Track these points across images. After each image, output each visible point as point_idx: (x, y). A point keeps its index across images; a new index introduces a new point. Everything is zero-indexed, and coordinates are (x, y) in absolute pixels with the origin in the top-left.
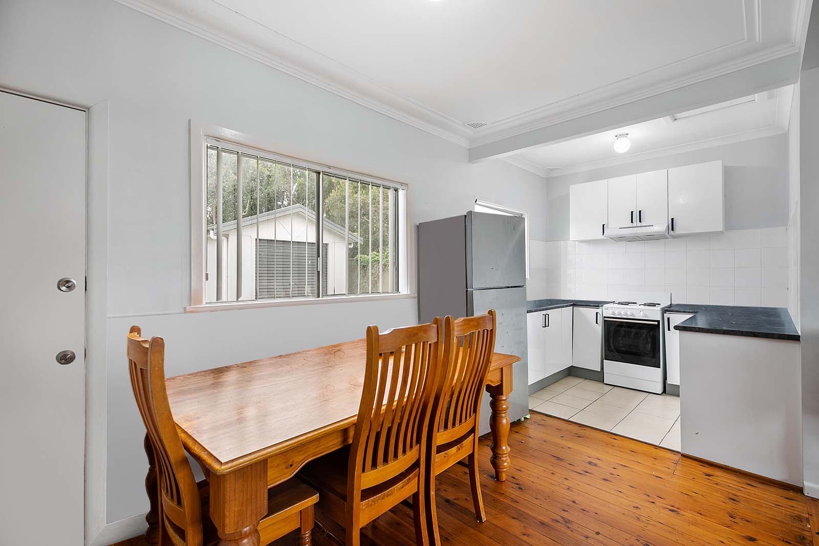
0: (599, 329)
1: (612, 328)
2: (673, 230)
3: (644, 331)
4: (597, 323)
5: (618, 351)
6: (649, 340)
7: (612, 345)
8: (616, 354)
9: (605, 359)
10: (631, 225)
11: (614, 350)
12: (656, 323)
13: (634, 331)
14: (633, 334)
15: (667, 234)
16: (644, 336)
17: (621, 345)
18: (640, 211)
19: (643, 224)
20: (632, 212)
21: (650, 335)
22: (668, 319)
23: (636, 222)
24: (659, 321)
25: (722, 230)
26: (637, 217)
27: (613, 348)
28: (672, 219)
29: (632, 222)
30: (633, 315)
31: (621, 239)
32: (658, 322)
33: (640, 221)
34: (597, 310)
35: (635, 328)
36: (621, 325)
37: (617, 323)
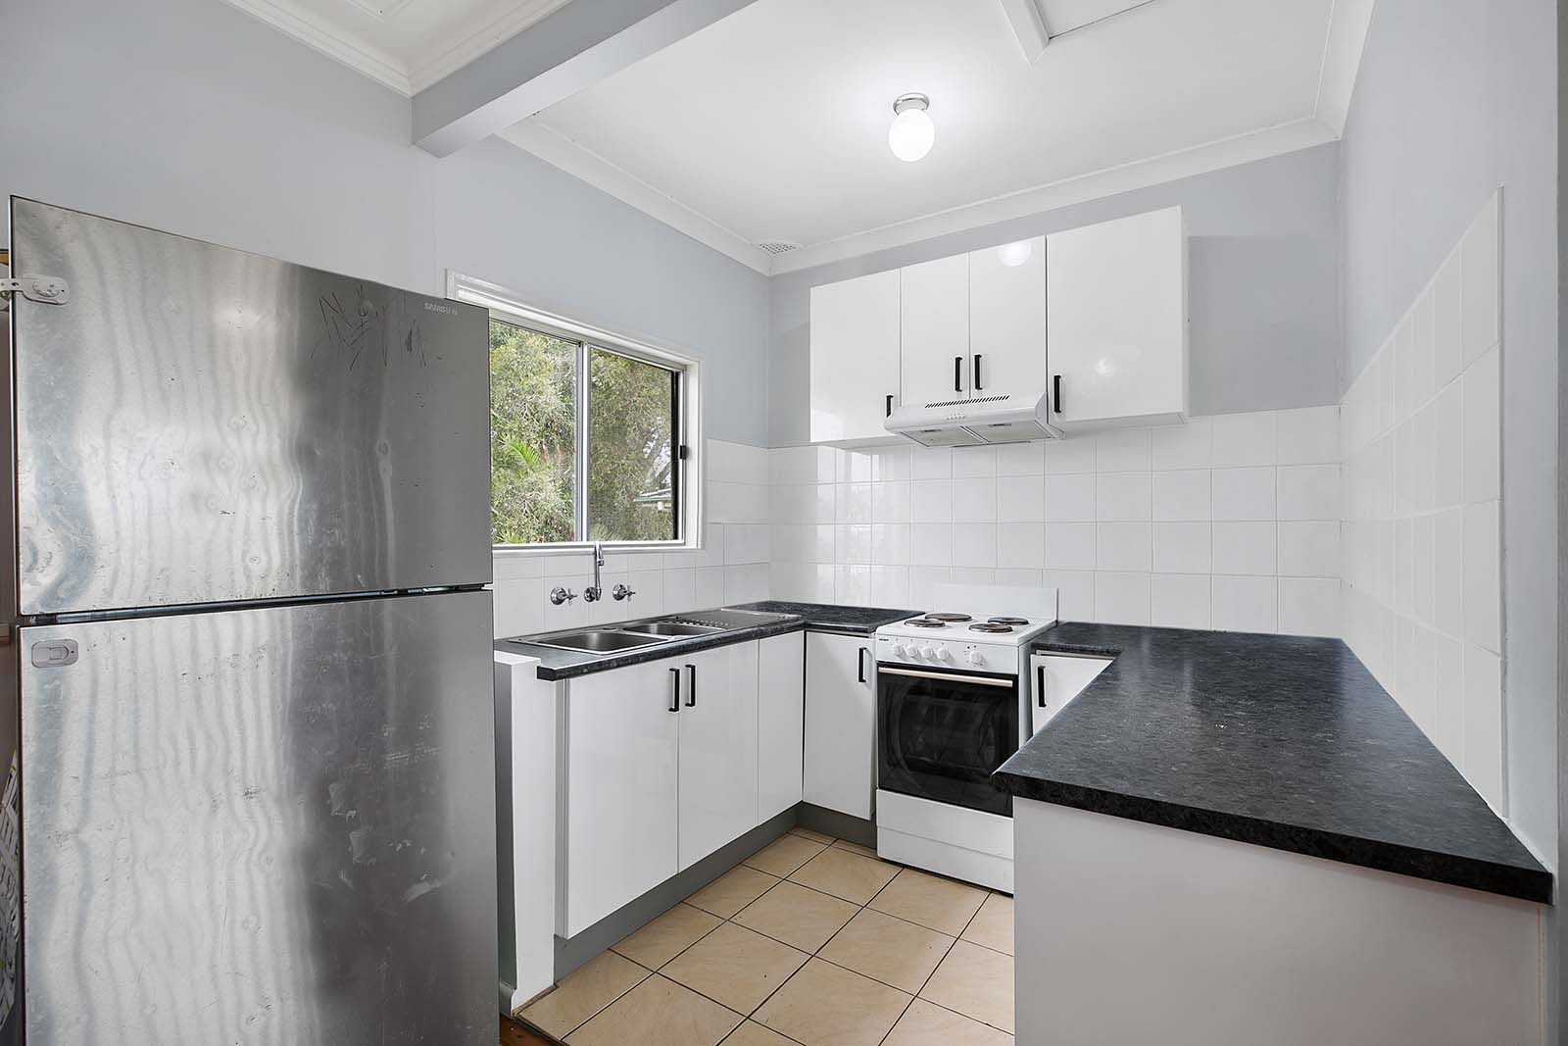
0: (867, 696)
1: (899, 697)
2: (1057, 409)
3: (979, 708)
4: (861, 680)
5: (914, 766)
6: (991, 732)
7: (897, 746)
8: (908, 775)
9: (881, 788)
10: (954, 396)
11: (903, 762)
12: (1010, 683)
13: (952, 705)
14: (950, 714)
15: (1042, 422)
16: (978, 721)
17: (920, 748)
18: (977, 357)
19: (985, 393)
20: (958, 360)
21: (993, 717)
22: (1041, 671)
23: (968, 390)
24: (1017, 676)
25: (1180, 409)
26: (970, 372)
27: (899, 755)
28: (1057, 378)
29: (958, 388)
30: (949, 658)
31: (930, 437)
32: (1015, 678)
33: (978, 387)
34: (861, 642)
35: (957, 699)
36: (920, 687)
37: (911, 683)
